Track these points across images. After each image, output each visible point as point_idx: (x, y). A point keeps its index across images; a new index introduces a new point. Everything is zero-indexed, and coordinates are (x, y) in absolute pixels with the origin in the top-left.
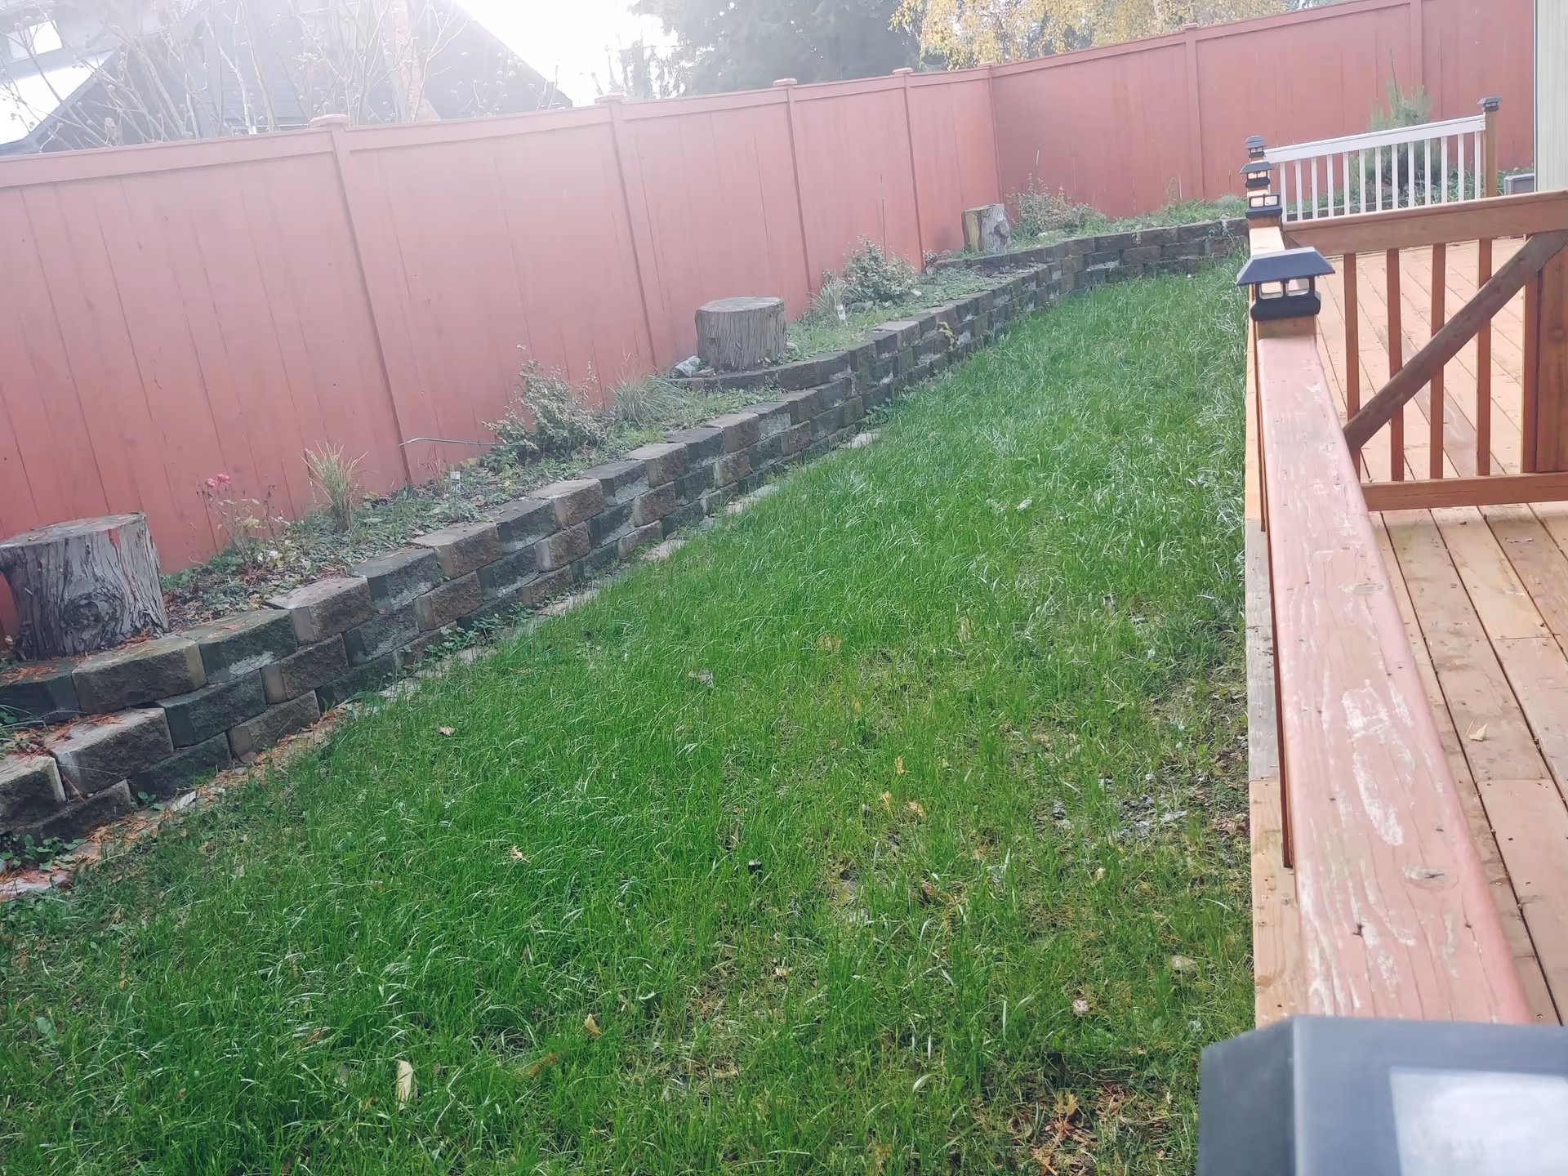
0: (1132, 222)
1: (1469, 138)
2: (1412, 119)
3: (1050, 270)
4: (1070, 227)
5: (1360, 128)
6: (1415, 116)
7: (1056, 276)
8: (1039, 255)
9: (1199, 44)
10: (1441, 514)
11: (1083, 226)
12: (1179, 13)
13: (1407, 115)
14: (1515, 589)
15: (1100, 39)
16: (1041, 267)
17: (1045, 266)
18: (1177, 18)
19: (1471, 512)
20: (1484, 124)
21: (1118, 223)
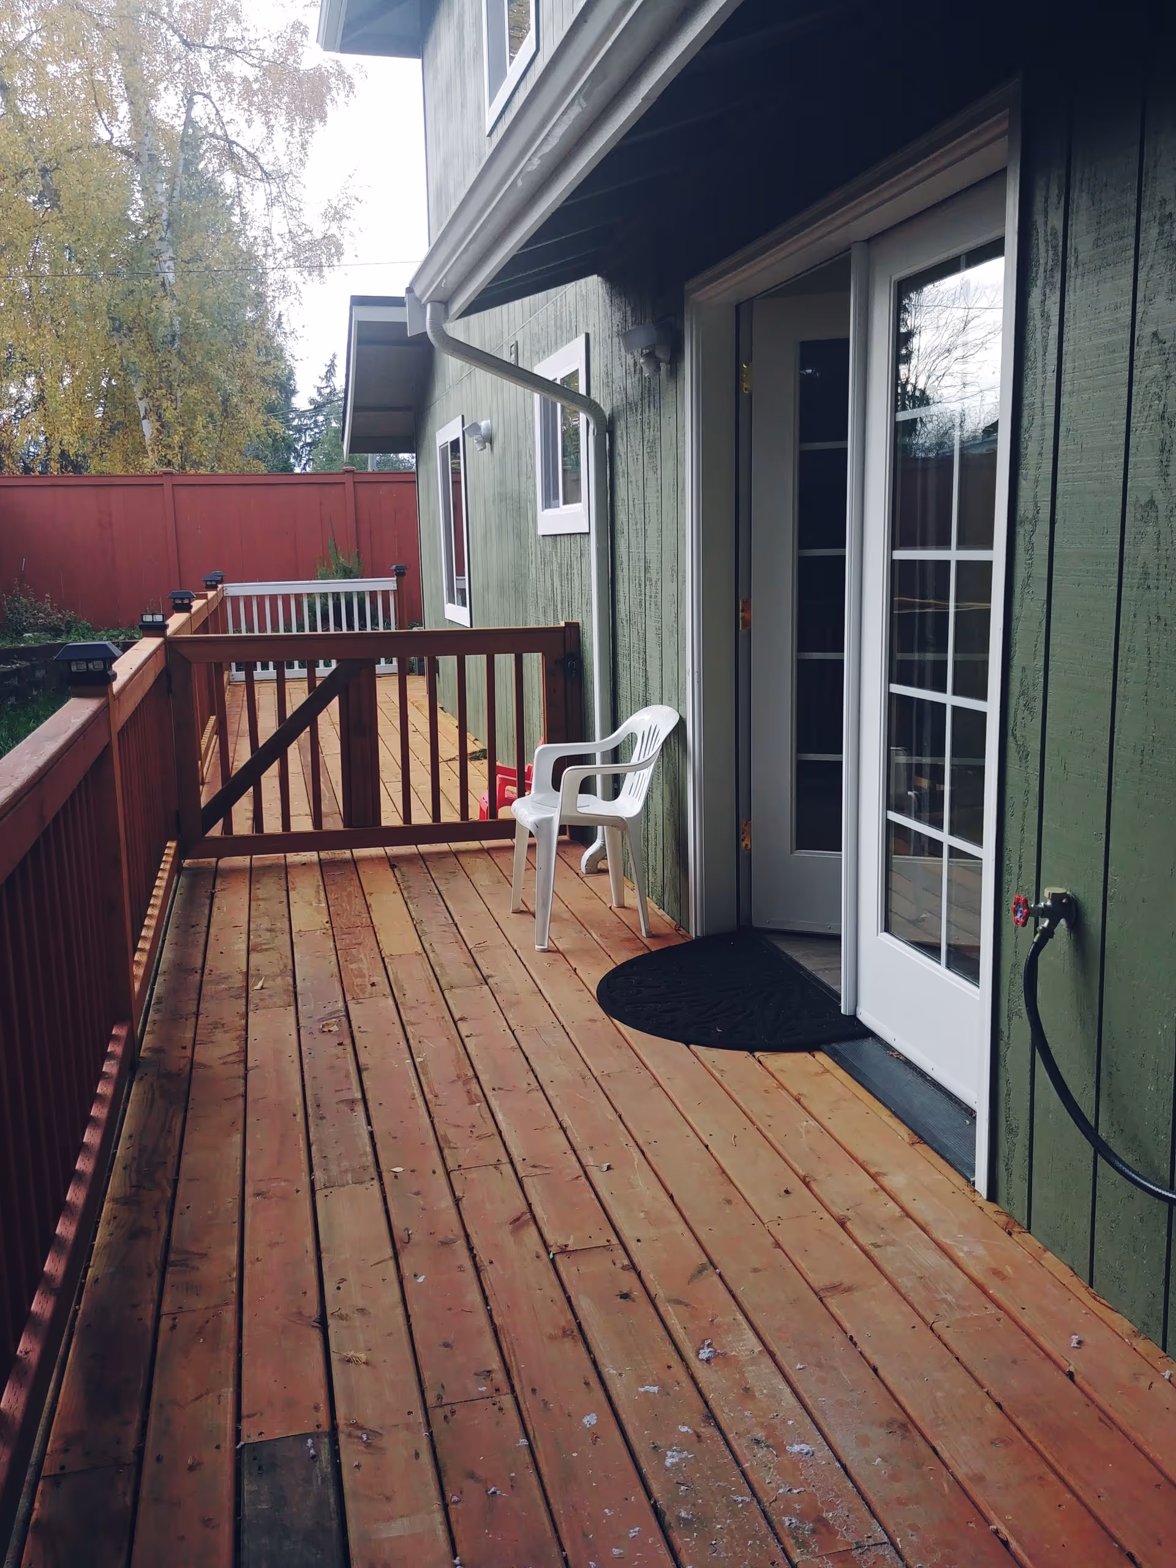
0: (115, 633)
1: (385, 594)
2: (347, 574)
3: (34, 667)
4: (56, 631)
5: (311, 576)
6: (351, 572)
7: (39, 674)
8: (22, 654)
9: (175, 488)
10: (293, 858)
11: (68, 632)
12: (168, 456)
13: (345, 570)
14: (319, 902)
15: (94, 466)
16: (25, 664)
17: (28, 664)
18: (166, 461)
19: (311, 856)
20: (395, 585)
21: (103, 632)
